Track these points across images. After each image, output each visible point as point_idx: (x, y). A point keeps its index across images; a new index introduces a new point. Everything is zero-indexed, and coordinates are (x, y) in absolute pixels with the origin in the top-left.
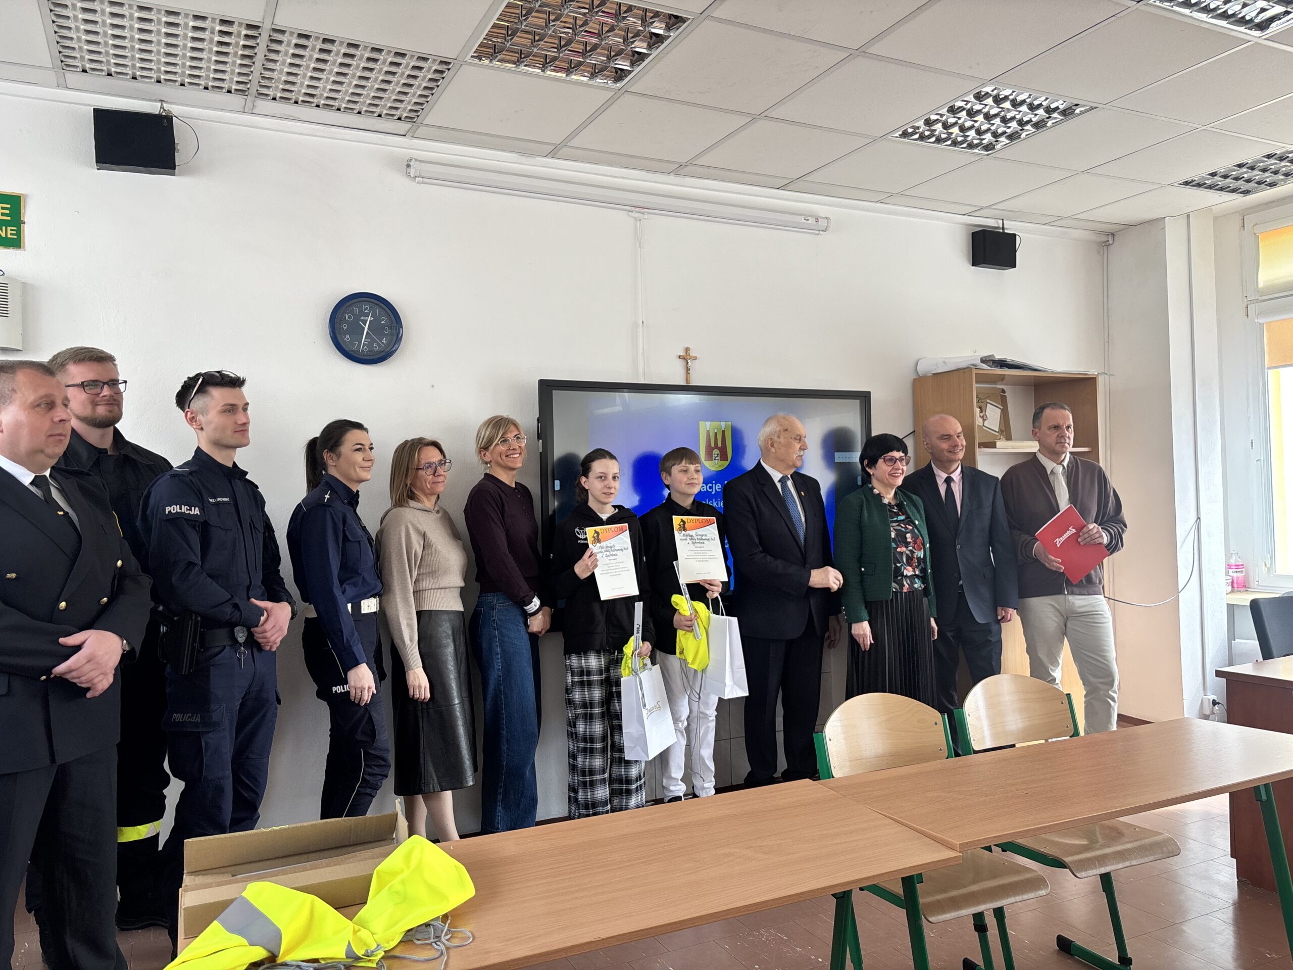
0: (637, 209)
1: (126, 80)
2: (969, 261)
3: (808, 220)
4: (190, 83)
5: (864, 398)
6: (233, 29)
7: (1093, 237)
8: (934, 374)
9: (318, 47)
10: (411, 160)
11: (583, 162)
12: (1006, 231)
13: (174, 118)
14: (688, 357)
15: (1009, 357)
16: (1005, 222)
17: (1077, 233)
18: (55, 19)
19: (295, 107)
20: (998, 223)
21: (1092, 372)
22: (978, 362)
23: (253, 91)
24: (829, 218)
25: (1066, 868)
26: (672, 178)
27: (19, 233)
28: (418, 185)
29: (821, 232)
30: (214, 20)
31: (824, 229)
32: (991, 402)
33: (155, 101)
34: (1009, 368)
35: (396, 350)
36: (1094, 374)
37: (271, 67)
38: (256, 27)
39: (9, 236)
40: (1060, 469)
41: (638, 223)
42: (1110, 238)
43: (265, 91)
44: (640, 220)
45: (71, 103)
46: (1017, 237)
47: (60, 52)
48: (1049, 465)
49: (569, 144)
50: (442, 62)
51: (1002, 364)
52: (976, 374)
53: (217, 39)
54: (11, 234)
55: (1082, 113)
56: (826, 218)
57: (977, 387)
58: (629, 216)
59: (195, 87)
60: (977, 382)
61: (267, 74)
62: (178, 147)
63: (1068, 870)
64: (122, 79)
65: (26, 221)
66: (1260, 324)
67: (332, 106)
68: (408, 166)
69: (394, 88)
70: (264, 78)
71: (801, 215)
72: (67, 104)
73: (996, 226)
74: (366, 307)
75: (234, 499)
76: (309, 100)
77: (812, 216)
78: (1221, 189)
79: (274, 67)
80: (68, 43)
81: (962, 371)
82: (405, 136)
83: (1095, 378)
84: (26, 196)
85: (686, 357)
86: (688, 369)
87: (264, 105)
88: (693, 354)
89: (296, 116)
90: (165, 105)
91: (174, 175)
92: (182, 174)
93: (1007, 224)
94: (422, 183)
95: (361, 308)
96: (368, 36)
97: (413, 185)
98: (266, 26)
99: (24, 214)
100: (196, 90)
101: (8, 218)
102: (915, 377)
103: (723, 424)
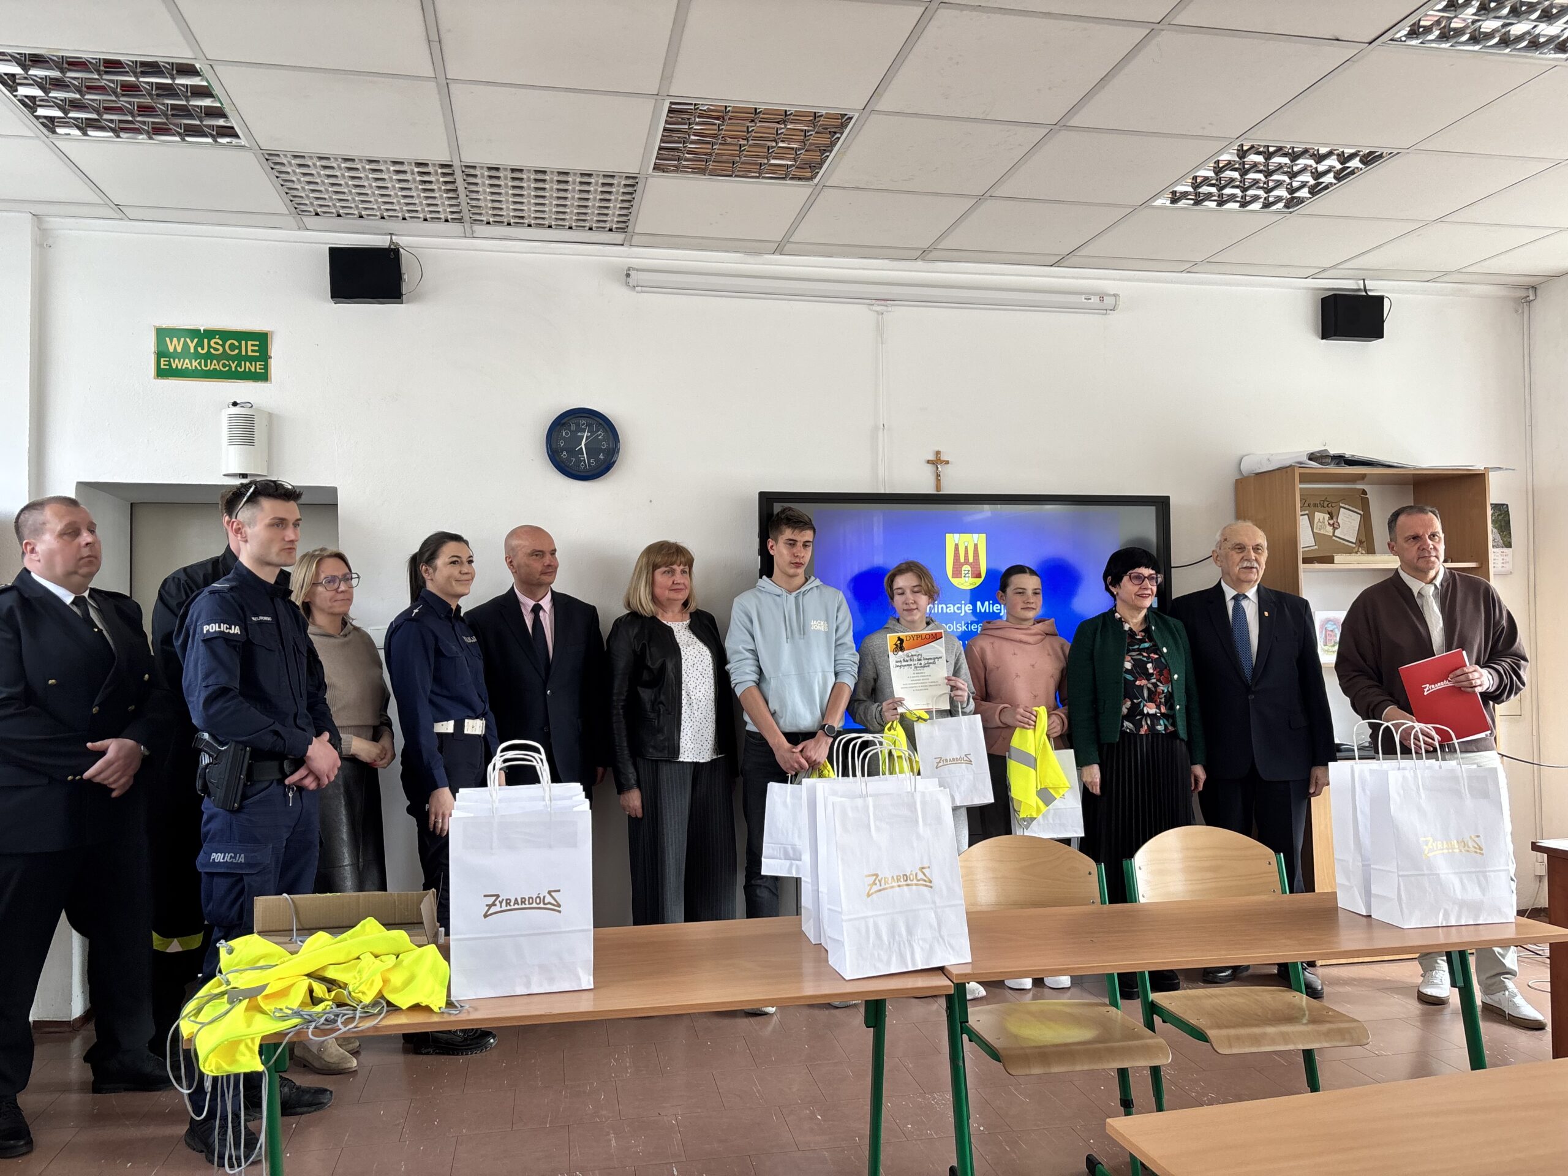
0: (879, 302)
1: (355, 219)
2: (1317, 333)
3: (1090, 299)
4: (411, 217)
5: (1161, 504)
6: (430, 169)
7: (1502, 292)
8: (1259, 474)
9: (509, 176)
10: (629, 269)
11: (815, 256)
12: (1370, 293)
13: (401, 250)
14: (939, 461)
16: (1366, 282)
17: (1479, 289)
19: (509, 228)
20: (1358, 286)
21: (1478, 466)
22: (1305, 459)
23: (467, 218)
24: (1118, 295)
25: (1205, 1040)
26: (920, 264)
27: (266, 367)
28: (640, 294)
29: (1108, 311)
30: (410, 163)
31: (1112, 308)
32: (1347, 506)
33: (385, 234)
34: (1350, 465)
35: (614, 462)
36: (1480, 470)
37: (474, 197)
38: (450, 166)
39: (258, 370)
40: (1431, 589)
41: (879, 317)
42: (1531, 293)
43: (478, 217)
44: (882, 314)
45: (312, 243)
46: (1386, 300)
47: (292, 201)
48: (1415, 585)
49: (790, 240)
50: (627, 177)
51: (1341, 460)
52: (1300, 473)
53: (417, 178)
54: (260, 369)
56: (1114, 295)
57: (1300, 489)
58: (871, 309)
59: (415, 220)
60: (1301, 482)
61: (474, 203)
62: (405, 277)
63: (1206, 1043)
64: (350, 218)
65: (272, 355)
67: (544, 224)
69: (594, 203)
70: (472, 206)
71: (1081, 293)
72: (308, 244)
73: (1355, 287)
74: (583, 423)
75: (276, 618)
76: (519, 221)
77: (1095, 294)
79: (478, 197)
80: (295, 193)
81: (1284, 471)
82: (623, 245)
83: (1485, 474)
84: (272, 332)
85: (937, 461)
86: (938, 475)
87: (480, 229)
88: (944, 457)
89: (514, 236)
90: (394, 237)
91: (402, 303)
92: (407, 302)
93: (1370, 284)
94: (642, 292)
95: (578, 425)
96: (552, 162)
97: (634, 294)
98: (456, 164)
99: (271, 349)
100: (416, 222)
101: (258, 354)
102: (1238, 477)
103: (976, 536)
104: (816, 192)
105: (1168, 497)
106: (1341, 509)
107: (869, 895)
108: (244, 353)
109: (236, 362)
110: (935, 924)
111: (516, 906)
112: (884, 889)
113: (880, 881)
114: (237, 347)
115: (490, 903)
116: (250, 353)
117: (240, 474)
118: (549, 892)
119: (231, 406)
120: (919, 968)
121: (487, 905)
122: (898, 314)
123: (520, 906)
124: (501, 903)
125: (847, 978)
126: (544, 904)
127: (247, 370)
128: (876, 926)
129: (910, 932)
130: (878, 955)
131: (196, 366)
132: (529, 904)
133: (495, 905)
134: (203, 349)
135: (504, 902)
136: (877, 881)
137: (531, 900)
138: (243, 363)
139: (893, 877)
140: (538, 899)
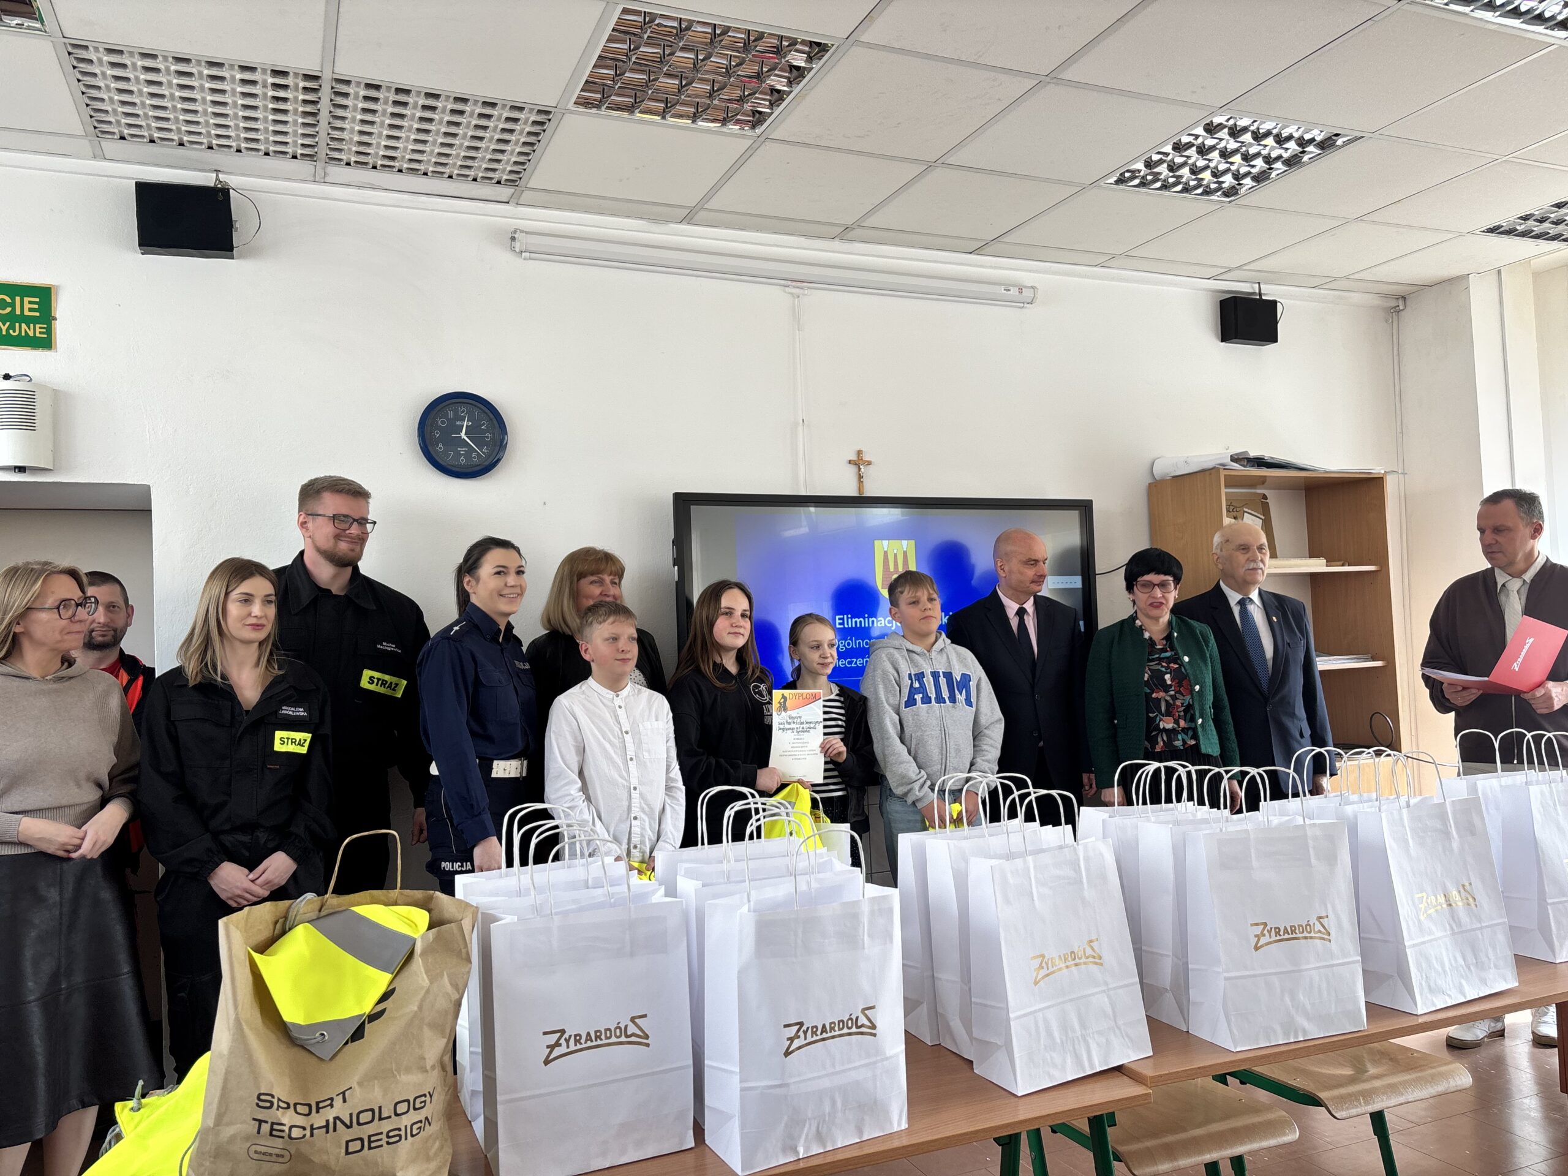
0: (794, 284)
1: (172, 147)
2: (1217, 336)
3: (1009, 290)
4: (247, 149)
5: (1084, 508)
6: (289, 81)
7: (1377, 301)
8: (1174, 477)
9: (391, 99)
10: (515, 232)
11: (726, 228)
12: (1264, 298)
13: (231, 191)
14: (861, 462)
15: (1268, 453)
16: (1261, 286)
17: (1356, 297)
18: (80, 77)
19: (373, 173)
20: (1253, 288)
21: (1376, 469)
22: (1228, 460)
23: (322, 155)
24: (1035, 287)
25: (1322, 1106)
26: (837, 244)
27: (49, 331)
28: (526, 261)
29: (1026, 305)
30: (264, 71)
31: (1030, 301)
32: (1250, 511)
33: (210, 171)
34: (1268, 468)
35: (500, 460)
36: (1379, 473)
37: (339, 126)
38: (316, 78)
39: (38, 335)
40: (1517, 584)
41: (796, 300)
42: (1401, 302)
43: (336, 155)
44: (798, 297)
45: (111, 176)
46: (1278, 304)
47: (91, 117)
48: (1501, 579)
49: (706, 206)
50: (540, 112)
51: (1260, 462)
52: (1225, 475)
53: (271, 93)
55: (1345, 144)
56: (1032, 287)
57: (1226, 493)
58: (785, 292)
59: (253, 153)
60: (1226, 486)
61: (336, 134)
62: (237, 225)
63: (1323, 1108)
64: (167, 146)
65: (57, 316)
67: (417, 170)
68: (513, 239)
69: (488, 145)
70: (333, 139)
71: (1001, 284)
72: (106, 178)
73: (1251, 291)
74: (463, 410)
76: (389, 163)
77: (1014, 286)
78: (1538, 237)
79: (344, 126)
80: (99, 105)
81: (1207, 473)
82: (508, 203)
83: (1382, 478)
84: (57, 287)
85: (858, 462)
86: (860, 477)
87: (337, 172)
88: (866, 458)
89: (376, 183)
90: (221, 176)
91: (232, 258)
92: (241, 257)
93: (1264, 289)
94: (530, 259)
95: (456, 412)
96: (449, 84)
97: (519, 261)
98: (327, 76)
99: (56, 308)
100: (255, 156)
101: (37, 314)
102: (1151, 481)
103: (905, 543)
104: (755, 146)
105: (1091, 501)
106: (1245, 514)
107: (1036, 983)
108: (18, 312)
109: (8, 324)
110: (1109, 1011)
111: (589, 1044)
112: (1053, 972)
113: (1047, 964)
114: (9, 305)
115: (553, 1043)
116: (27, 313)
117: (16, 467)
118: (633, 1020)
120: (1098, 1070)
121: (548, 1047)
122: (816, 298)
123: (594, 1043)
124: (567, 1041)
125: (1020, 1094)
126: (627, 1036)
127: (23, 334)
128: (1046, 1020)
129: (1083, 1025)
130: (1051, 1058)
132: (607, 1038)
133: (560, 1045)
135: (572, 1039)
136: (1044, 965)
137: (608, 1032)
138: (17, 325)
139: (1060, 956)
140: (618, 1031)
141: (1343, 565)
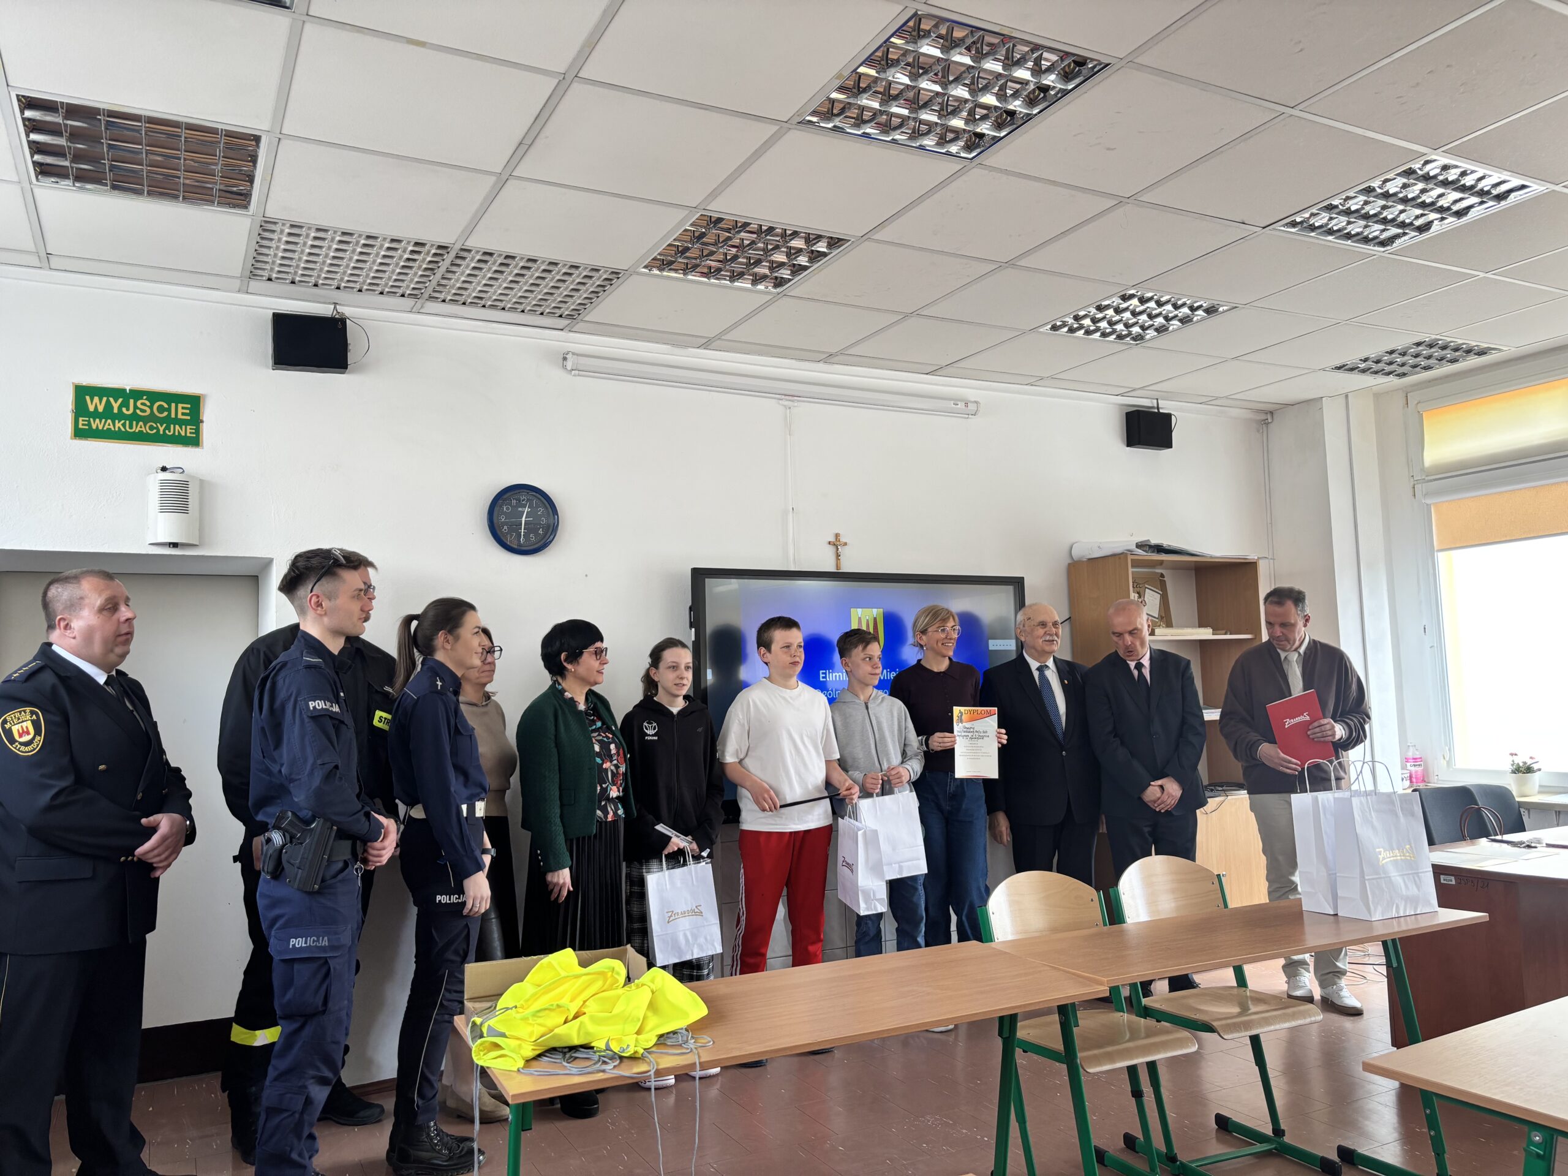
0: (787, 397)
1: (308, 287)
2: (1124, 442)
3: (957, 404)
4: (368, 290)
5: (1017, 584)
6: (424, 249)
7: (1249, 415)
8: (1089, 559)
9: (499, 262)
10: (567, 353)
11: (735, 352)
12: (1161, 411)
13: (346, 320)
14: (839, 544)
15: (1166, 542)
16: (1159, 402)
17: (1235, 412)
18: (260, 241)
19: (461, 307)
20: (1152, 403)
21: (1252, 556)
22: (1133, 547)
23: (425, 295)
24: (978, 402)
25: (1214, 1032)
26: (821, 366)
27: (197, 432)
28: (574, 377)
29: (970, 416)
30: (408, 242)
31: (974, 413)
32: (1150, 587)
33: (330, 303)
34: (1166, 553)
35: (551, 542)
36: (1253, 559)
37: (449, 277)
38: (447, 248)
39: (188, 435)
40: (1295, 656)
41: (788, 411)
42: (1269, 417)
43: (436, 295)
44: (790, 408)
45: (251, 306)
46: (1173, 417)
47: (253, 266)
49: (723, 337)
50: (612, 273)
51: (1159, 549)
52: (1131, 559)
53: (406, 255)
55: (1224, 312)
57: (1133, 573)
58: (779, 403)
59: (371, 293)
60: (1133, 566)
61: (444, 282)
62: (350, 347)
63: (1216, 1033)
64: (304, 286)
65: (204, 420)
66: (1427, 505)
67: (499, 306)
69: (562, 292)
70: (439, 285)
71: (951, 399)
72: (246, 307)
73: (1150, 405)
74: (523, 497)
76: (479, 301)
77: (961, 400)
78: (1376, 373)
79: (452, 277)
80: (263, 258)
81: (1117, 556)
82: (562, 330)
83: (1256, 563)
84: (204, 396)
85: (836, 544)
86: (838, 555)
87: (430, 306)
88: (843, 540)
89: (461, 314)
90: (338, 307)
91: (348, 373)
92: (353, 372)
93: (1162, 403)
94: (579, 375)
95: (519, 500)
96: (549, 254)
97: (568, 377)
98: (455, 246)
99: (203, 413)
100: (372, 295)
101: (189, 418)
102: (1070, 561)
103: (875, 611)
104: (775, 299)
105: (1023, 578)
106: (1147, 590)
108: (173, 416)
109: (165, 425)
114: (166, 410)
116: (180, 416)
117: (170, 544)
119: (159, 471)
122: (803, 409)
127: (177, 434)
131: (119, 428)
134: (128, 410)
138: (172, 426)
141: (1226, 634)
